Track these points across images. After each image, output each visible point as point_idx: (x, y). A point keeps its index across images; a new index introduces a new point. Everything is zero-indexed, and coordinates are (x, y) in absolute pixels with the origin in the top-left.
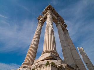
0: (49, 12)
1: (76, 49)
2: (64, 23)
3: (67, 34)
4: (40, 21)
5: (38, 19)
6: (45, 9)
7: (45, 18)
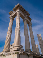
0: (18, 11)
1: (34, 38)
2: (29, 17)
3: (30, 27)
4: (12, 17)
5: (10, 14)
6: (15, 7)
7: (15, 15)
